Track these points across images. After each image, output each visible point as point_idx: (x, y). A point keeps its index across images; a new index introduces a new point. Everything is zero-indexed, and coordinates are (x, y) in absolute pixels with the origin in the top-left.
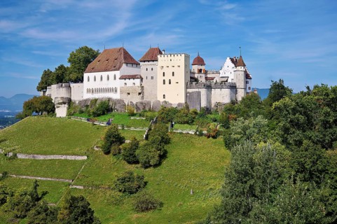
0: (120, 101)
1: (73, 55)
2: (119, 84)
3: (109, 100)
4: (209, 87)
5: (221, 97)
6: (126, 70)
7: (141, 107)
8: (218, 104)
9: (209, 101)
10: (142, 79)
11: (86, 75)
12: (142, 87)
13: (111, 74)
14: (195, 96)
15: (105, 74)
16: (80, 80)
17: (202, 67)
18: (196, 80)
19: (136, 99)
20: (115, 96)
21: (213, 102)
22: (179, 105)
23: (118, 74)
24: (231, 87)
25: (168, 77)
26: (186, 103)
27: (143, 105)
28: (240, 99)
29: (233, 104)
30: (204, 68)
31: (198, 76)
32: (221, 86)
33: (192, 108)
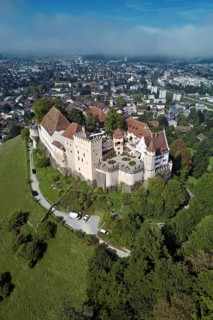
0: (54, 160)
2: (52, 146)
3: (50, 154)
4: (115, 169)
5: (127, 178)
6: (58, 136)
9: (114, 179)
10: (65, 150)
11: (41, 126)
12: (65, 156)
13: (49, 136)
14: (102, 176)
15: (47, 133)
20: (53, 154)
22: (88, 180)
23: (51, 139)
24: (135, 172)
25: (81, 156)
26: (94, 181)
27: (67, 170)
28: (146, 179)
29: (138, 184)
30: (122, 140)
31: (115, 148)
32: (126, 170)
33: (99, 185)
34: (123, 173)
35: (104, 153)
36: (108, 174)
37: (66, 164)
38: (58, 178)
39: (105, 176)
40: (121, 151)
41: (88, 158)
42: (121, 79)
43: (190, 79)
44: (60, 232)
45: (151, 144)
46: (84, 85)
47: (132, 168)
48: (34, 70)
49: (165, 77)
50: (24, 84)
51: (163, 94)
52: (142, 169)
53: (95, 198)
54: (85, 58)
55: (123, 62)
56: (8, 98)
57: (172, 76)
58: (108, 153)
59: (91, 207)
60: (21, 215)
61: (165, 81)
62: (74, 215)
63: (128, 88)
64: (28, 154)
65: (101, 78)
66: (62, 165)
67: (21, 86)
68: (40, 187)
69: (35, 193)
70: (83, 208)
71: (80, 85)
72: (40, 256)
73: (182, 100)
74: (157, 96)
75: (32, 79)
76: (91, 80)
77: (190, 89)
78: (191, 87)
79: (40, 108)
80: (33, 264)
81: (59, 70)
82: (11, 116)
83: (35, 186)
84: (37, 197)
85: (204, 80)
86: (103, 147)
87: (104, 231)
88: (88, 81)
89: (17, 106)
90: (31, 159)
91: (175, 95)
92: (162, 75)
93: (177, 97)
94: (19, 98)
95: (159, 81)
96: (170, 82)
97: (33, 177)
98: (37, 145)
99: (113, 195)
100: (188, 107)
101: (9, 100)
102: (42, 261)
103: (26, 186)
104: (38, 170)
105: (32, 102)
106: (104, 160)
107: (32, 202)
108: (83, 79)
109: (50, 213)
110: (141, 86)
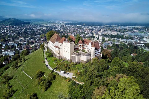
0: (55, 54)
2: (54, 48)
4: (79, 55)
5: (84, 58)
8: (82, 61)
9: (79, 59)
10: (59, 49)
11: (50, 42)
12: (59, 51)
14: (74, 57)
18: (79, 49)
20: (54, 52)
22: (69, 60)
23: (54, 45)
24: (87, 55)
25: (66, 50)
26: (71, 60)
27: (60, 57)
28: (91, 59)
29: (88, 61)
30: (82, 44)
31: (79, 47)
32: (84, 55)
33: (73, 62)
34: (82, 56)
35: (75, 49)
36: (76, 57)
37: (60, 54)
38: (56, 60)
39: (75, 57)
40: (82, 49)
41: (69, 51)
42: (82, 32)
43: (112, 32)
44: (57, 78)
45: (93, 44)
46: (66, 34)
47: (86, 54)
48: (44, 29)
49: (101, 31)
50: (40, 34)
51: (101, 38)
52: (90, 55)
53: (71, 66)
54: (66, 24)
55: (83, 26)
56: (32, 39)
57: (104, 31)
58: (76, 50)
59: (70, 69)
60: (41, 72)
61: (102, 33)
62: (63, 72)
63: (85, 36)
64: (43, 54)
65: (73, 32)
66: (58, 55)
67: (38, 35)
68: (49, 64)
69: (47, 66)
70: (66, 69)
71: (64, 34)
72: (49, 86)
73: (109, 40)
74: (98, 39)
75: (43, 32)
76: (69, 33)
77: (112, 36)
78: (113, 35)
79: (49, 35)
80: (46, 89)
81: (55, 29)
82: (34, 46)
83: (47, 63)
84: (48, 67)
85: (119, 33)
86: (75, 47)
87: (75, 77)
88: (68, 33)
89: (36, 42)
90: (45, 55)
91: (106, 38)
92: (100, 30)
93: (107, 39)
94: (37, 39)
95: (99, 33)
96: (104, 33)
97: (46, 61)
98: (47, 50)
99: (78, 65)
100: (112, 43)
101: (33, 40)
102: (50, 88)
103: (43, 63)
104: (48, 58)
105: (43, 40)
106: (75, 52)
107: (46, 68)
108: (65, 32)
109: (53, 71)
110: (91, 35)
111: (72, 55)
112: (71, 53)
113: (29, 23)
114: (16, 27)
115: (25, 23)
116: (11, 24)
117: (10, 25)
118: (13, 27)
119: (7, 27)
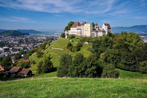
0: (76, 35)
1: (69, 24)
2: (76, 31)
3: (75, 35)
4: (97, 32)
5: (100, 34)
6: (78, 27)
7: (81, 37)
8: (99, 36)
9: (97, 35)
10: (81, 30)
11: (71, 28)
12: (81, 32)
13: (75, 28)
14: (93, 34)
15: (74, 28)
16: (70, 30)
17: (97, 26)
18: (95, 30)
19: (80, 35)
20: (76, 34)
21: (98, 36)
22: (89, 36)
23: (76, 28)
24: (103, 32)
25: (87, 29)
26: (91, 36)
28: (106, 34)
32: (100, 31)
35: (93, 29)
36: (95, 33)
40: (98, 30)
41: (89, 29)
52: (105, 32)
111: (92, 33)
112: (91, 31)
113: (28, 34)
114: (15, 38)
115: (24, 34)
116: (11, 35)
117: (9, 36)
118: (13, 38)
119: (6, 37)
